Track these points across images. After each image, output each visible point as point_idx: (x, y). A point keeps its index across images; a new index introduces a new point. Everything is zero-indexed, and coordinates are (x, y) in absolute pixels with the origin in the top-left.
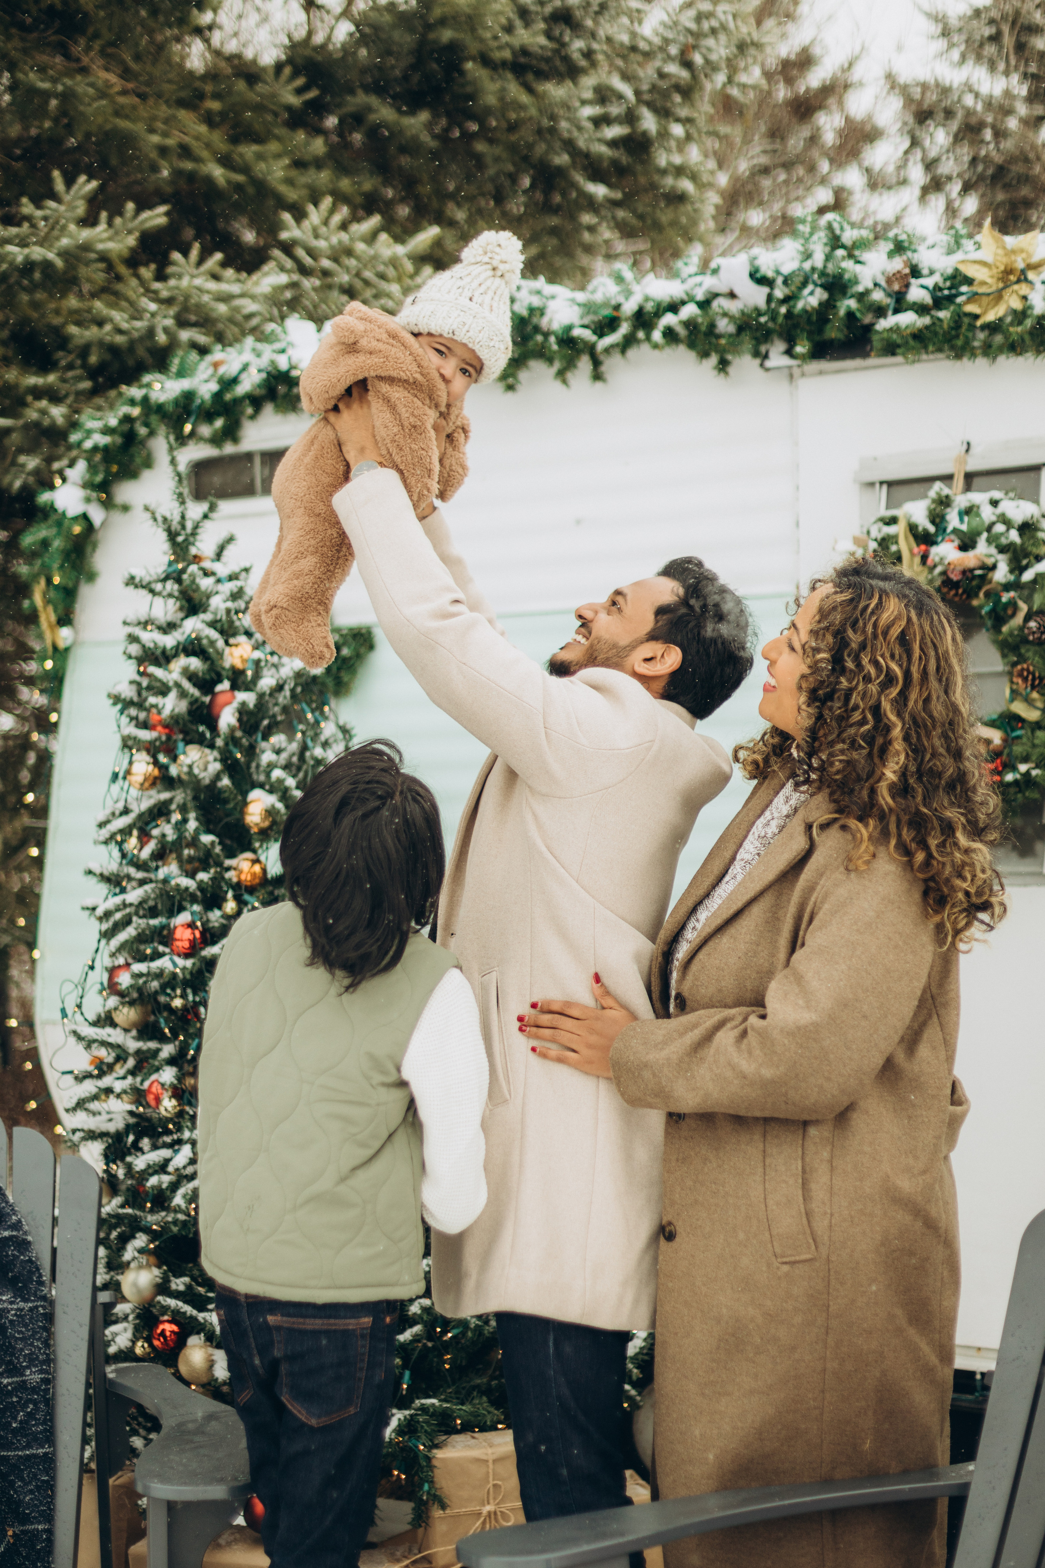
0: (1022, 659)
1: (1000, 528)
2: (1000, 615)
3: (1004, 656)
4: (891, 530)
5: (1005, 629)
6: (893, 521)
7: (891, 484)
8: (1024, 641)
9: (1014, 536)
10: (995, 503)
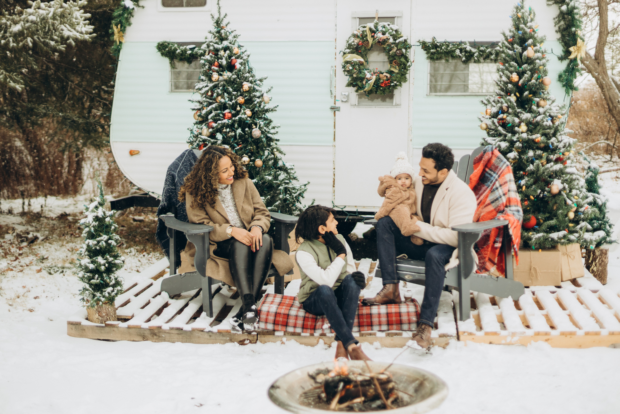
0: (395, 59)
1: (391, 31)
2: (390, 50)
3: (388, 58)
4: (365, 29)
5: (391, 52)
6: (364, 27)
7: (359, 18)
8: (396, 55)
9: (394, 32)
10: (389, 25)
